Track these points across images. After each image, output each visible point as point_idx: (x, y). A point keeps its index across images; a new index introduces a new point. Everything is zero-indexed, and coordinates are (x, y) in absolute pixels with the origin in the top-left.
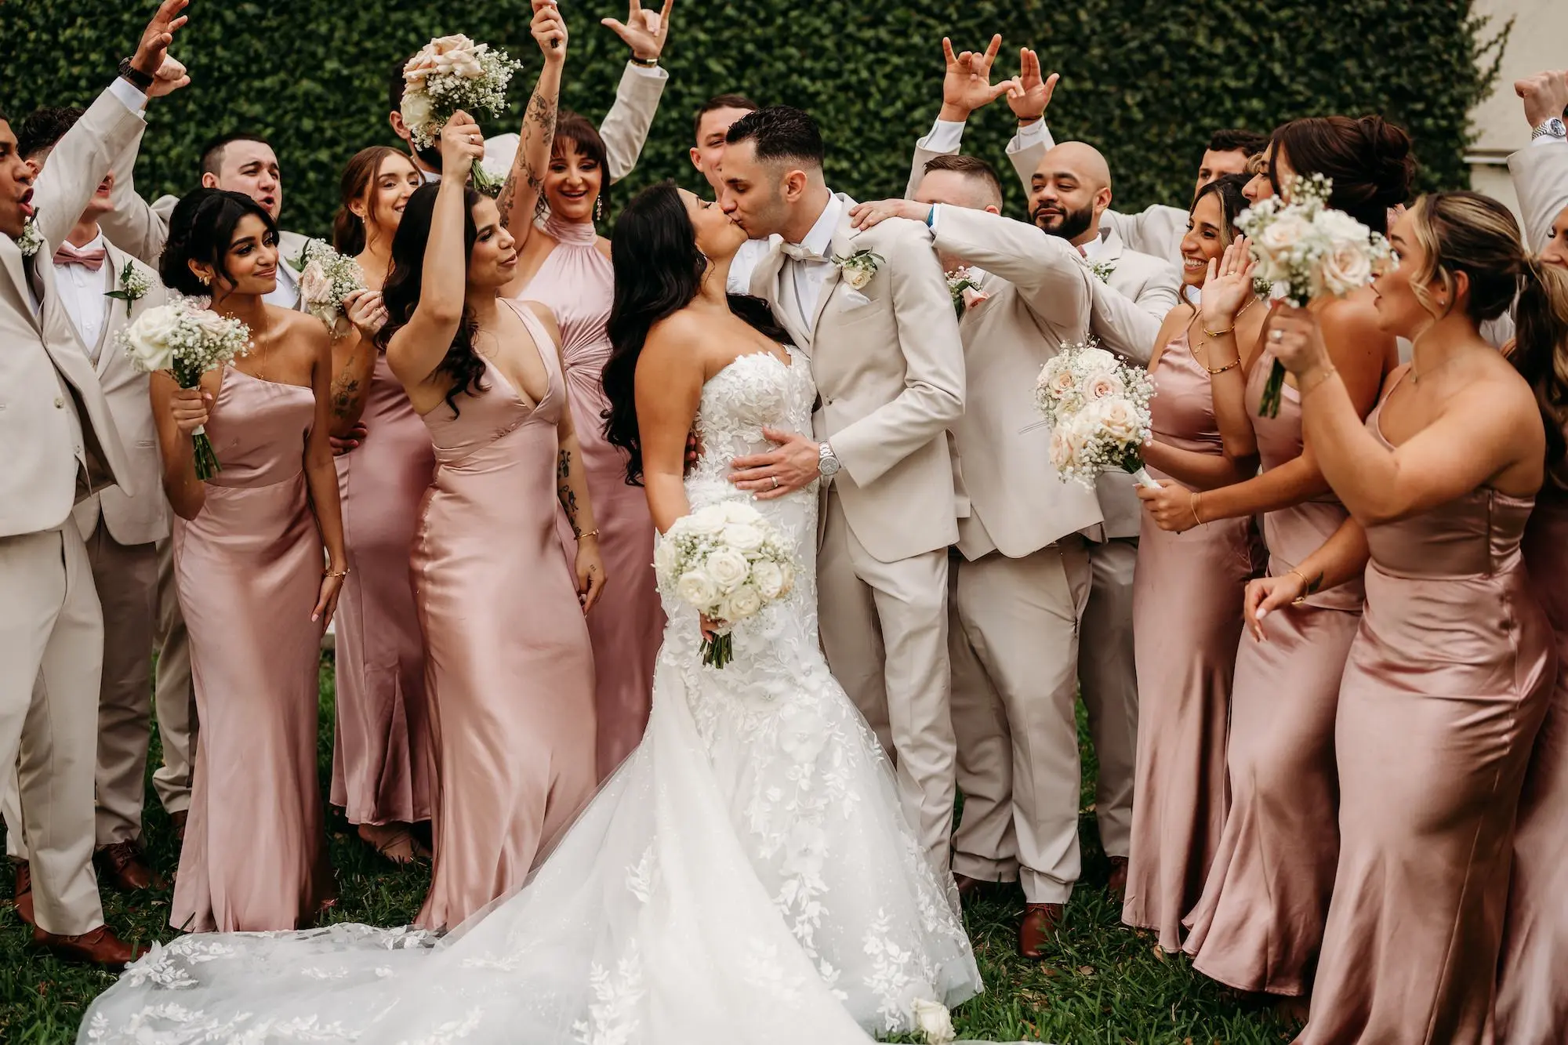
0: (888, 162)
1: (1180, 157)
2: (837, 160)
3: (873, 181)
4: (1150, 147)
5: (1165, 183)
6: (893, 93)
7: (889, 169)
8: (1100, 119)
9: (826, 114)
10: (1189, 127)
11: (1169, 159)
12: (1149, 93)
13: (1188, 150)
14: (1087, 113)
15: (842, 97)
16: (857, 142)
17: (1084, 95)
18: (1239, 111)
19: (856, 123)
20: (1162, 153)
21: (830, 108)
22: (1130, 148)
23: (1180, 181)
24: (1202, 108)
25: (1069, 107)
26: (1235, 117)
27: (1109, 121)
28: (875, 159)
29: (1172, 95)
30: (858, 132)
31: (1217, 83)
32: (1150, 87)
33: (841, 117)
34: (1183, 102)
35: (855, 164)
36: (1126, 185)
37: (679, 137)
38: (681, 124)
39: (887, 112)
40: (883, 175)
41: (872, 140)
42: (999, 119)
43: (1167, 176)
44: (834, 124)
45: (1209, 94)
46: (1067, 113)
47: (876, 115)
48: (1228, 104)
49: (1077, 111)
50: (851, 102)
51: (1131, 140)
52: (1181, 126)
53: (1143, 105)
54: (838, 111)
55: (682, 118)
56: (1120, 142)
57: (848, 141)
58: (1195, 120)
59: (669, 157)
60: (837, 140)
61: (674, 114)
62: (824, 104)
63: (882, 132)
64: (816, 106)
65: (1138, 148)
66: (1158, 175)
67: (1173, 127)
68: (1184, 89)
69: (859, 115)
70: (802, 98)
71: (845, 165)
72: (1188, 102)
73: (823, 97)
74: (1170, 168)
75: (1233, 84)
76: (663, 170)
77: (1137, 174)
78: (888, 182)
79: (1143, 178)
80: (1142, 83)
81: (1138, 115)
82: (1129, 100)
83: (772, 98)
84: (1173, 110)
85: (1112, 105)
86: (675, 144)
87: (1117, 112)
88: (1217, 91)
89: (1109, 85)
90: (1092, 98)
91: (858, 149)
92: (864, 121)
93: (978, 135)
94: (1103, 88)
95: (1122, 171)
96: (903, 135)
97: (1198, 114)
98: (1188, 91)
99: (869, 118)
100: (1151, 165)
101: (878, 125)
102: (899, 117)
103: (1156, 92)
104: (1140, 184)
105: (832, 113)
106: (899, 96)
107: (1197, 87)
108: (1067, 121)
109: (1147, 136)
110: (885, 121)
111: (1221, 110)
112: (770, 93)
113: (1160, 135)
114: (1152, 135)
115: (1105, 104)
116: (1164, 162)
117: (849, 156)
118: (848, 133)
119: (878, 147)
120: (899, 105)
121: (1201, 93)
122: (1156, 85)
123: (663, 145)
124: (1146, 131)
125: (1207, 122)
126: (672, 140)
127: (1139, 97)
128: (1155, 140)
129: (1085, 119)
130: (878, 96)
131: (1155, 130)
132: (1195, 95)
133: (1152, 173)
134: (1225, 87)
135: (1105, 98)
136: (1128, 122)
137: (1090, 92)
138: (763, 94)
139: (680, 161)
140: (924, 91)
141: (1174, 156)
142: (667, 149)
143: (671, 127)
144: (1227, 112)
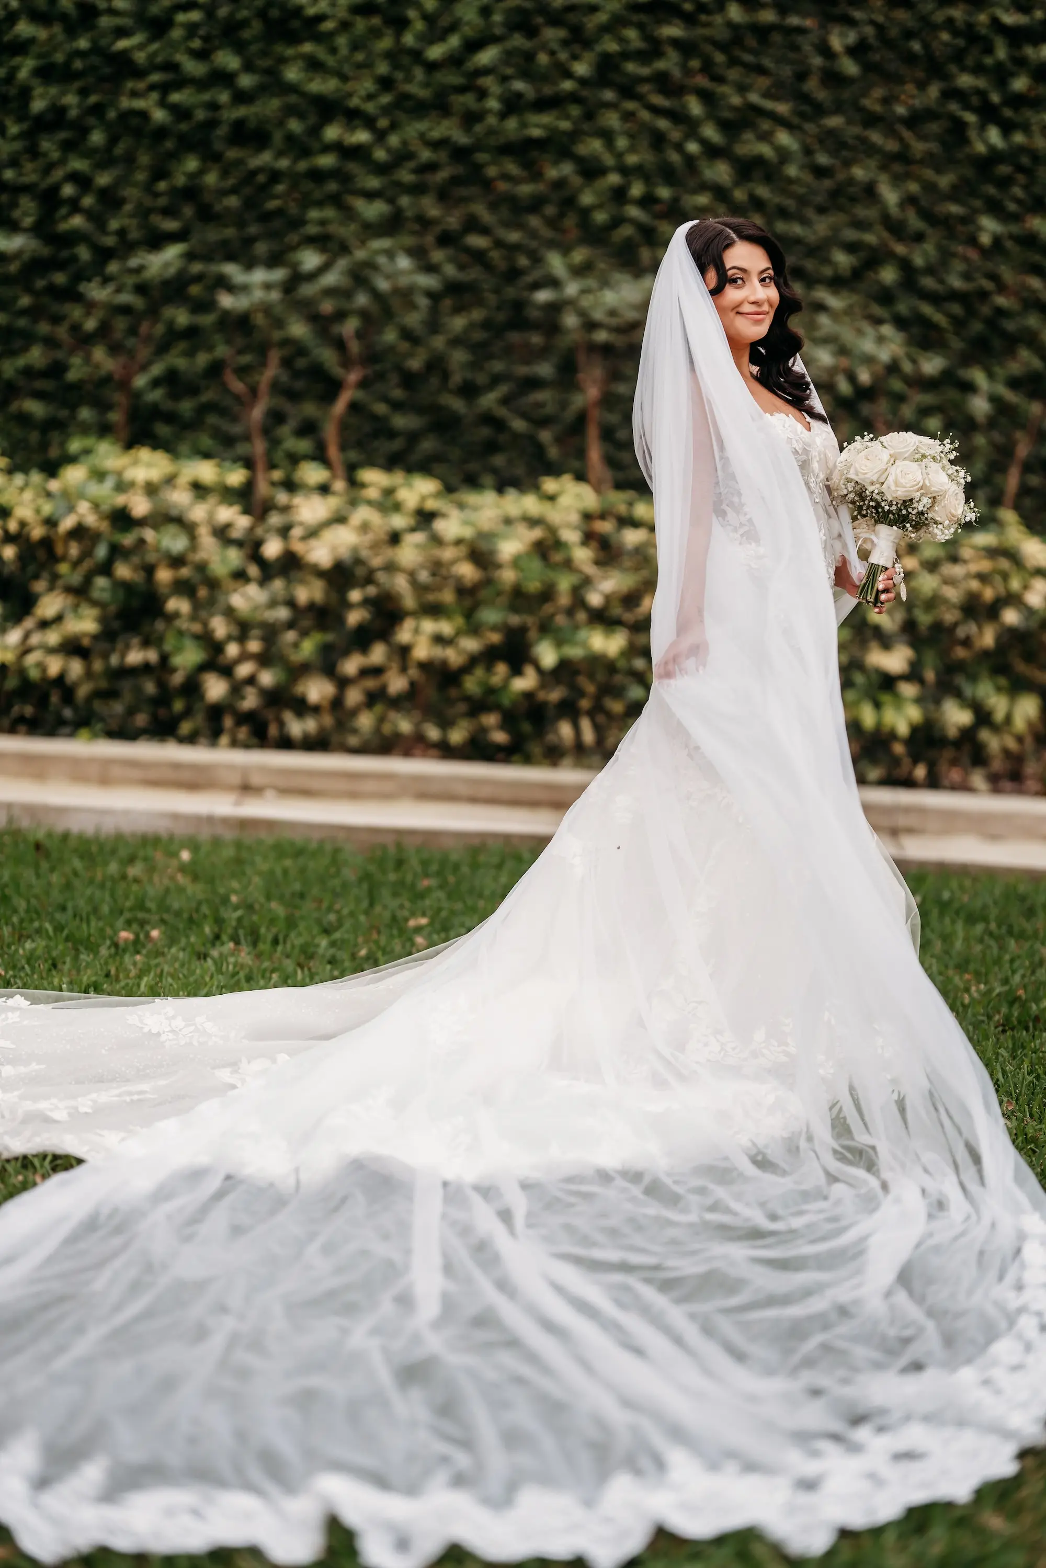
0: (436, 134)
1: (923, 138)
2: (352, 129)
3: (412, 164)
4: (871, 120)
5: (897, 180)
6: (444, 21)
7: (437, 145)
8: (787, 72)
9: (334, 51)
10: (934, 91)
11: (901, 140)
12: (869, 31)
13: (934, 127)
14: (767, 62)
15: (361, 25)
16: (386, 99)
17: (762, 32)
18: (1021, 63)
19: (383, 68)
20: (891, 132)
21: (342, 41)
22: (834, 121)
23: (918, 179)
24: (958, 57)
25: (738, 53)
26: (1013, 75)
27: (802, 76)
28: (414, 129)
29: (909, 34)
30: (386, 83)
31: (983, 18)
32: (872, 22)
33: (360, 57)
34: (926, 46)
35: (381, 136)
36: (827, 183)
37: (91, 80)
38: (95, 60)
39: (435, 52)
40: (426, 155)
41: (406, 97)
42: (617, 68)
43: (898, 168)
44: (347, 69)
45: (970, 33)
46: (733, 62)
47: (417, 55)
48: (1001, 52)
49: (748, 58)
50: (376, 33)
51: (838, 108)
52: (922, 86)
53: (857, 51)
54: (355, 46)
55: (96, 50)
56: (819, 110)
57: (370, 97)
58: (945, 77)
59: (73, 113)
60: (350, 95)
61: (83, 43)
62: (331, 35)
63: (426, 85)
64: (319, 38)
65: (849, 122)
66: (883, 168)
67: (910, 88)
68: (928, 25)
69: (391, 56)
70: (295, 24)
71: (362, 136)
72: (935, 44)
73: (329, 25)
74: (903, 157)
75: (1009, 19)
76: (63, 135)
77: (847, 164)
78: (431, 167)
79: (859, 173)
80: (858, 15)
81: (850, 67)
82: (836, 43)
83: (244, 24)
84: (910, 59)
85: (807, 48)
86: (84, 93)
87: (817, 61)
88: (984, 31)
89: (804, 15)
90: (777, 38)
91: (386, 110)
92: (396, 66)
93: (585, 93)
94: (794, 20)
95: (823, 159)
96: (462, 90)
97: (953, 68)
98: (935, 28)
99: (406, 60)
100: (871, 150)
101: (419, 73)
102: (455, 61)
103: (879, 28)
104: (851, 181)
105: (344, 51)
106: (453, 27)
107: (950, 21)
108: (733, 74)
109: (867, 103)
110: (432, 67)
111: (988, 61)
112: (244, 13)
113: (887, 101)
114: (872, 102)
115: (796, 48)
116: (892, 146)
117: (369, 122)
118: (368, 85)
119: (419, 109)
120: (454, 41)
121: (955, 33)
122: (880, 19)
123: (64, 93)
124: (865, 94)
125: (965, 80)
126: (77, 85)
127: (852, 37)
128: (878, 108)
129: (761, 71)
130: (419, 25)
131: (878, 92)
132: (945, 36)
133: (873, 163)
134: (996, 23)
135: (800, 39)
136: (833, 78)
137: (772, 28)
138: (232, 14)
139: (91, 121)
140: (497, 18)
141: (907, 134)
142: (71, 99)
143: (78, 64)
144: (999, 65)
